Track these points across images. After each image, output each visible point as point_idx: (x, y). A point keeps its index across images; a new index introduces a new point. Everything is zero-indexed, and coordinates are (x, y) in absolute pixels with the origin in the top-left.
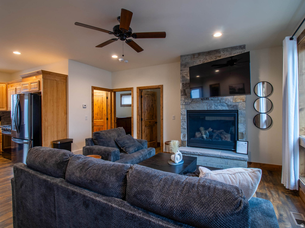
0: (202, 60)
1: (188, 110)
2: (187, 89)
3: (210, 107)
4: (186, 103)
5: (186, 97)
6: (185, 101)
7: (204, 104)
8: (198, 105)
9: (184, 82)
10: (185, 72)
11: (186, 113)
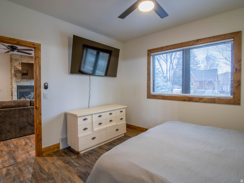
0: (27, 59)
1: (18, 85)
2: (17, 73)
3: (32, 84)
4: (16, 81)
5: (17, 78)
6: (16, 80)
7: (28, 82)
8: (24, 83)
9: (15, 69)
10: (16, 64)
11: (17, 87)
